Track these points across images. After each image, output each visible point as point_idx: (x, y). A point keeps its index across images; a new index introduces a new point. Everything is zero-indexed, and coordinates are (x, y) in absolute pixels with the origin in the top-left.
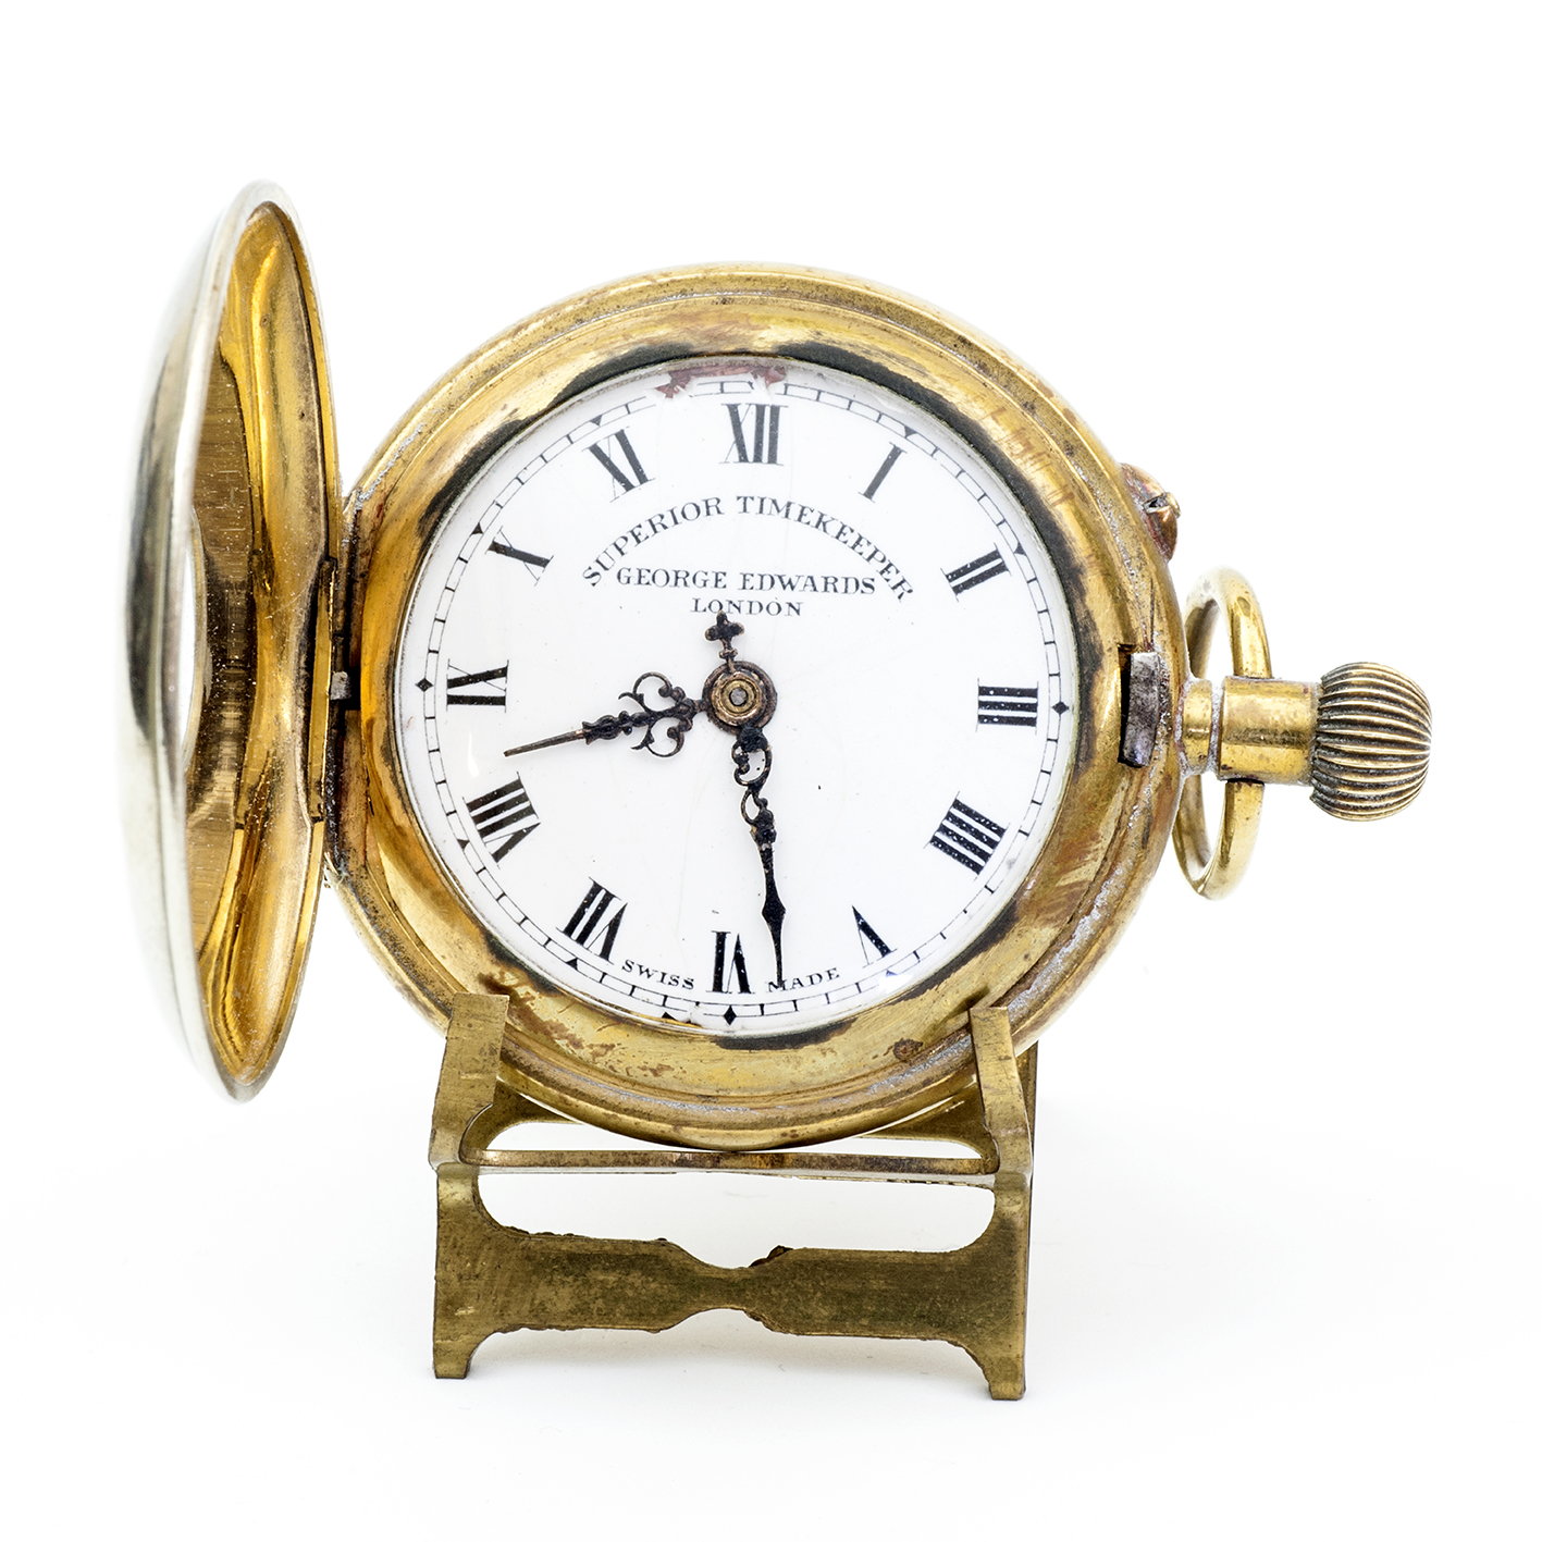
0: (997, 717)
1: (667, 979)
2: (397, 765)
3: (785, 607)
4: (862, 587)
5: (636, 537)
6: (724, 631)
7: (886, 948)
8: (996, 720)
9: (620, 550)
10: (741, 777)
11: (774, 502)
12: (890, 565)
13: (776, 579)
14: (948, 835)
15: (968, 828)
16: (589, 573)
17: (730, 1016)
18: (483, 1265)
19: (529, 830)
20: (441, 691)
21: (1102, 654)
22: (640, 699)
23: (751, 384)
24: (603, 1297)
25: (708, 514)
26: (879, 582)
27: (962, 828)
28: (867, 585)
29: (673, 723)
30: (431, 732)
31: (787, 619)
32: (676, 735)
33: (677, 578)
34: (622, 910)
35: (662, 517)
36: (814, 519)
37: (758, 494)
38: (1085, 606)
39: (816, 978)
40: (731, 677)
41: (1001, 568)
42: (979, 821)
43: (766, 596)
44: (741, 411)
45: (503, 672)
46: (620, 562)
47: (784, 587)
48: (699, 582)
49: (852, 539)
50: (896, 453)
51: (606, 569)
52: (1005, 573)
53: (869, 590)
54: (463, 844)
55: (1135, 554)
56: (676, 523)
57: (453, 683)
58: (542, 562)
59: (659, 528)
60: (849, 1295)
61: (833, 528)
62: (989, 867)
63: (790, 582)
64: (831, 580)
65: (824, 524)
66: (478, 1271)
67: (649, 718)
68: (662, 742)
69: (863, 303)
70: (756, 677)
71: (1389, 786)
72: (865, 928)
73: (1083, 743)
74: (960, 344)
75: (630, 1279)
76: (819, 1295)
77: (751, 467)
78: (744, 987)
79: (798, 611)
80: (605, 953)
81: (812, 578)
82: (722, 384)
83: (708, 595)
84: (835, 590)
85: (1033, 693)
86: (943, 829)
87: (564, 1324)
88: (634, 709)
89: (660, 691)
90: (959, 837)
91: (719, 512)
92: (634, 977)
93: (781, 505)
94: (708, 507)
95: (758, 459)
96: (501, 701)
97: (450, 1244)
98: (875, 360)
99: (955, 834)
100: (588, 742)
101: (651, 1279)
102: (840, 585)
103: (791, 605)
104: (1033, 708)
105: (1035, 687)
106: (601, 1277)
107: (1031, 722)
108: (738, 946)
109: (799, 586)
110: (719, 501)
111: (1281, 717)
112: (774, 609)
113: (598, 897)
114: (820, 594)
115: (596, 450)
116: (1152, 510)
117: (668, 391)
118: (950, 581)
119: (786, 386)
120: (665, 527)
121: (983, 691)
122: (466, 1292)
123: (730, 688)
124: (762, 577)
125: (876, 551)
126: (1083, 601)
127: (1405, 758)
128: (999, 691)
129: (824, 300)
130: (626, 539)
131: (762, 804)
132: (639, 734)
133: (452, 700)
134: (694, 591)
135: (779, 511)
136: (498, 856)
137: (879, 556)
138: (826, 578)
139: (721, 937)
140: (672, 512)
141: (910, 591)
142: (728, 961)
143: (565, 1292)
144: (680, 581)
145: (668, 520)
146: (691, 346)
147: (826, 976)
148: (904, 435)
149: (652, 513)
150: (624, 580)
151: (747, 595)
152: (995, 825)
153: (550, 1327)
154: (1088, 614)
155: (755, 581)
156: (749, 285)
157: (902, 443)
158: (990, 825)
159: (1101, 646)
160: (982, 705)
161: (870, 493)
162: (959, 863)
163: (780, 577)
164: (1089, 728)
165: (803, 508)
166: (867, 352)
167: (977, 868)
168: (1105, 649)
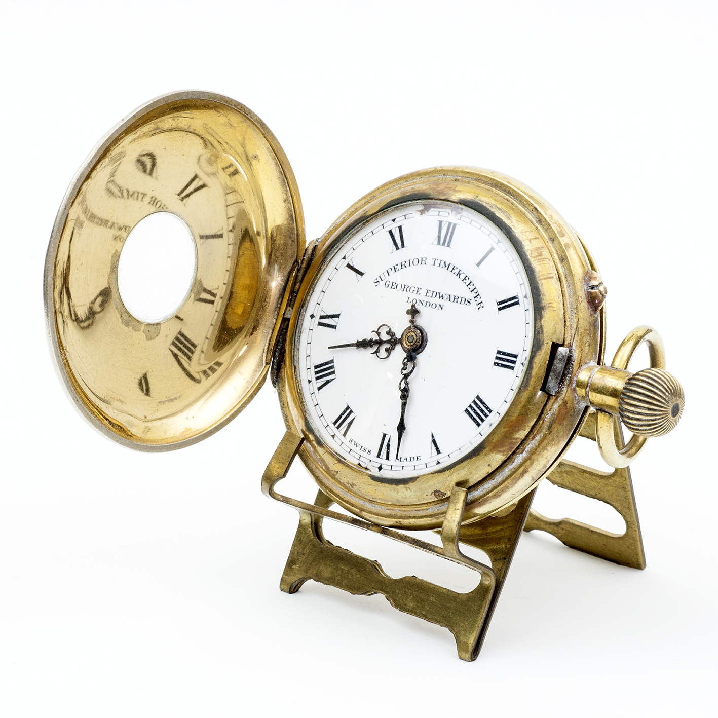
0: (501, 364)
1: (363, 449)
2: (293, 346)
3: (438, 306)
4: (466, 302)
5: (395, 269)
6: (414, 312)
7: (439, 451)
8: (500, 365)
9: (388, 273)
10: (403, 371)
11: (445, 263)
12: (479, 295)
13: (438, 294)
14: (472, 409)
15: (479, 407)
16: (376, 281)
17: (380, 468)
18: (306, 551)
19: (332, 380)
20: (317, 319)
21: (543, 344)
22: (379, 334)
23: (449, 213)
24: (341, 575)
25: (421, 264)
26: (473, 302)
27: (477, 407)
28: (468, 302)
29: (388, 346)
30: (310, 336)
31: (437, 311)
32: (388, 351)
33: (405, 288)
34: (354, 418)
35: (406, 262)
36: (456, 271)
37: (440, 259)
38: (541, 323)
39: (412, 459)
40: (410, 331)
41: (517, 303)
42: (484, 406)
43: (432, 300)
44: (443, 223)
45: (338, 316)
46: (388, 278)
47: (440, 298)
48: (412, 291)
49: (468, 282)
50: (492, 249)
51: (382, 280)
52: (518, 305)
53: (469, 304)
54: (310, 381)
55: (575, 307)
56: (410, 265)
57: (322, 317)
58: (361, 274)
59: (403, 266)
60: (422, 600)
61: (462, 277)
62: (483, 425)
63: (442, 296)
64: (456, 298)
65: (460, 274)
66: (304, 552)
67: (380, 343)
68: (383, 353)
69: (504, 188)
70: (419, 332)
71: (643, 421)
72: (434, 442)
73: (525, 379)
74: (534, 209)
75: (352, 571)
76: (412, 597)
77: (441, 247)
78: (388, 458)
79: (442, 308)
80: (344, 435)
81: (450, 295)
82: (439, 212)
83: (413, 296)
84: (457, 302)
85: (516, 356)
86: (470, 406)
87: (325, 582)
88: (376, 338)
89: (387, 332)
90: (475, 411)
91: (425, 264)
92: (352, 446)
93: (447, 265)
94: (422, 261)
95: (444, 244)
96: (334, 327)
97: (298, 539)
98: (492, 210)
99: (474, 409)
100: (357, 348)
101: (358, 573)
102: (459, 300)
103: (440, 305)
104: (514, 362)
105: (517, 354)
106: (342, 567)
107: (512, 368)
108: (389, 441)
109: (445, 298)
110: (426, 259)
111: (612, 384)
112: (434, 306)
113: (348, 411)
114: (451, 302)
115: (390, 232)
116: (591, 290)
117: (422, 212)
118: (498, 305)
119: (461, 216)
120: (405, 267)
121: (499, 352)
122: (298, 559)
123: (409, 335)
124: (433, 292)
125: (475, 288)
126: (540, 321)
127: (650, 409)
128: (504, 354)
129: (492, 185)
130: (391, 269)
131: (407, 383)
132: (375, 348)
133: (320, 324)
134: (409, 294)
135: (445, 266)
136: (319, 388)
137: (475, 291)
138: (455, 297)
139: (385, 435)
140: (409, 261)
141: (483, 307)
142: (384, 445)
143: (329, 569)
144: (405, 289)
145: (407, 264)
146: (430, 195)
147: (416, 458)
148: (497, 242)
149: (402, 261)
150: (387, 286)
151: (426, 299)
152: (489, 408)
153: (320, 582)
154: (541, 326)
155: (430, 294)
156: (467, 175)
157: (495, 246)
158: (487, 408)
159: (543, 341)
160: (497, 358)
161: (478, 265)
162: (473, 422)
163: (439, 293)
164: (529, 373)
165: (454, 267)
166: (491, 207)
167: (478, 425)
168: (545, 342)
